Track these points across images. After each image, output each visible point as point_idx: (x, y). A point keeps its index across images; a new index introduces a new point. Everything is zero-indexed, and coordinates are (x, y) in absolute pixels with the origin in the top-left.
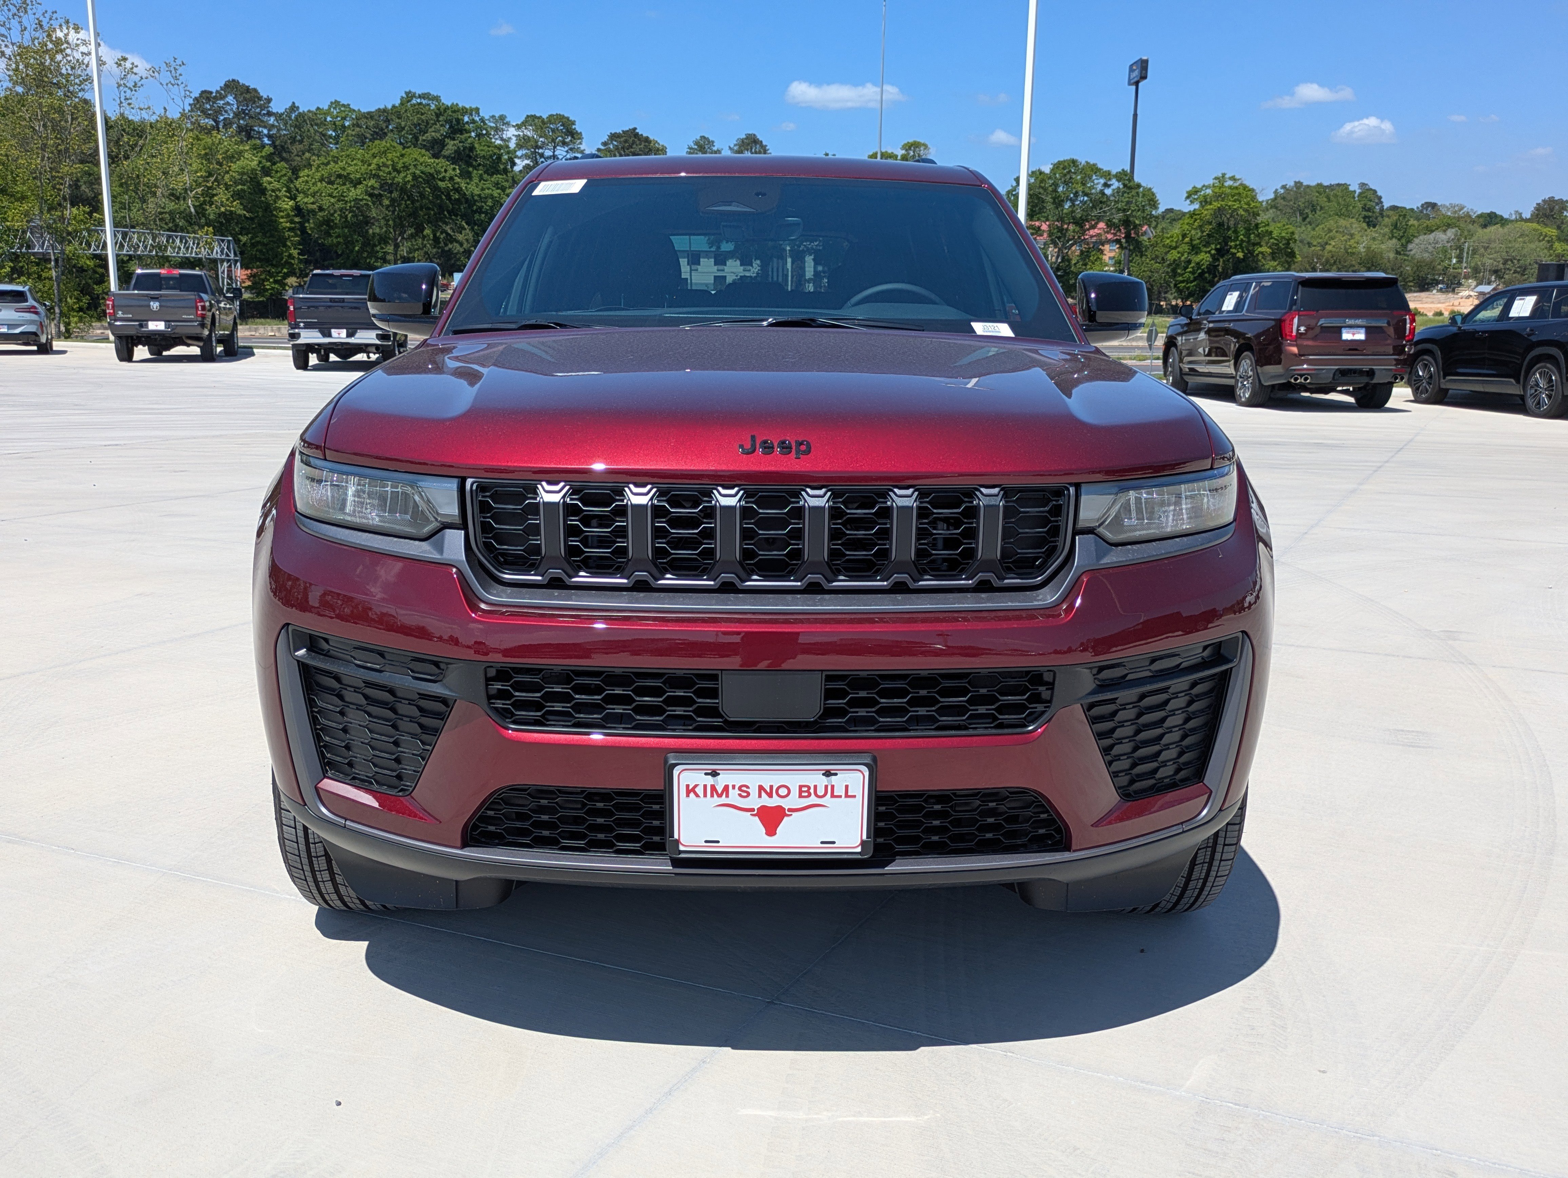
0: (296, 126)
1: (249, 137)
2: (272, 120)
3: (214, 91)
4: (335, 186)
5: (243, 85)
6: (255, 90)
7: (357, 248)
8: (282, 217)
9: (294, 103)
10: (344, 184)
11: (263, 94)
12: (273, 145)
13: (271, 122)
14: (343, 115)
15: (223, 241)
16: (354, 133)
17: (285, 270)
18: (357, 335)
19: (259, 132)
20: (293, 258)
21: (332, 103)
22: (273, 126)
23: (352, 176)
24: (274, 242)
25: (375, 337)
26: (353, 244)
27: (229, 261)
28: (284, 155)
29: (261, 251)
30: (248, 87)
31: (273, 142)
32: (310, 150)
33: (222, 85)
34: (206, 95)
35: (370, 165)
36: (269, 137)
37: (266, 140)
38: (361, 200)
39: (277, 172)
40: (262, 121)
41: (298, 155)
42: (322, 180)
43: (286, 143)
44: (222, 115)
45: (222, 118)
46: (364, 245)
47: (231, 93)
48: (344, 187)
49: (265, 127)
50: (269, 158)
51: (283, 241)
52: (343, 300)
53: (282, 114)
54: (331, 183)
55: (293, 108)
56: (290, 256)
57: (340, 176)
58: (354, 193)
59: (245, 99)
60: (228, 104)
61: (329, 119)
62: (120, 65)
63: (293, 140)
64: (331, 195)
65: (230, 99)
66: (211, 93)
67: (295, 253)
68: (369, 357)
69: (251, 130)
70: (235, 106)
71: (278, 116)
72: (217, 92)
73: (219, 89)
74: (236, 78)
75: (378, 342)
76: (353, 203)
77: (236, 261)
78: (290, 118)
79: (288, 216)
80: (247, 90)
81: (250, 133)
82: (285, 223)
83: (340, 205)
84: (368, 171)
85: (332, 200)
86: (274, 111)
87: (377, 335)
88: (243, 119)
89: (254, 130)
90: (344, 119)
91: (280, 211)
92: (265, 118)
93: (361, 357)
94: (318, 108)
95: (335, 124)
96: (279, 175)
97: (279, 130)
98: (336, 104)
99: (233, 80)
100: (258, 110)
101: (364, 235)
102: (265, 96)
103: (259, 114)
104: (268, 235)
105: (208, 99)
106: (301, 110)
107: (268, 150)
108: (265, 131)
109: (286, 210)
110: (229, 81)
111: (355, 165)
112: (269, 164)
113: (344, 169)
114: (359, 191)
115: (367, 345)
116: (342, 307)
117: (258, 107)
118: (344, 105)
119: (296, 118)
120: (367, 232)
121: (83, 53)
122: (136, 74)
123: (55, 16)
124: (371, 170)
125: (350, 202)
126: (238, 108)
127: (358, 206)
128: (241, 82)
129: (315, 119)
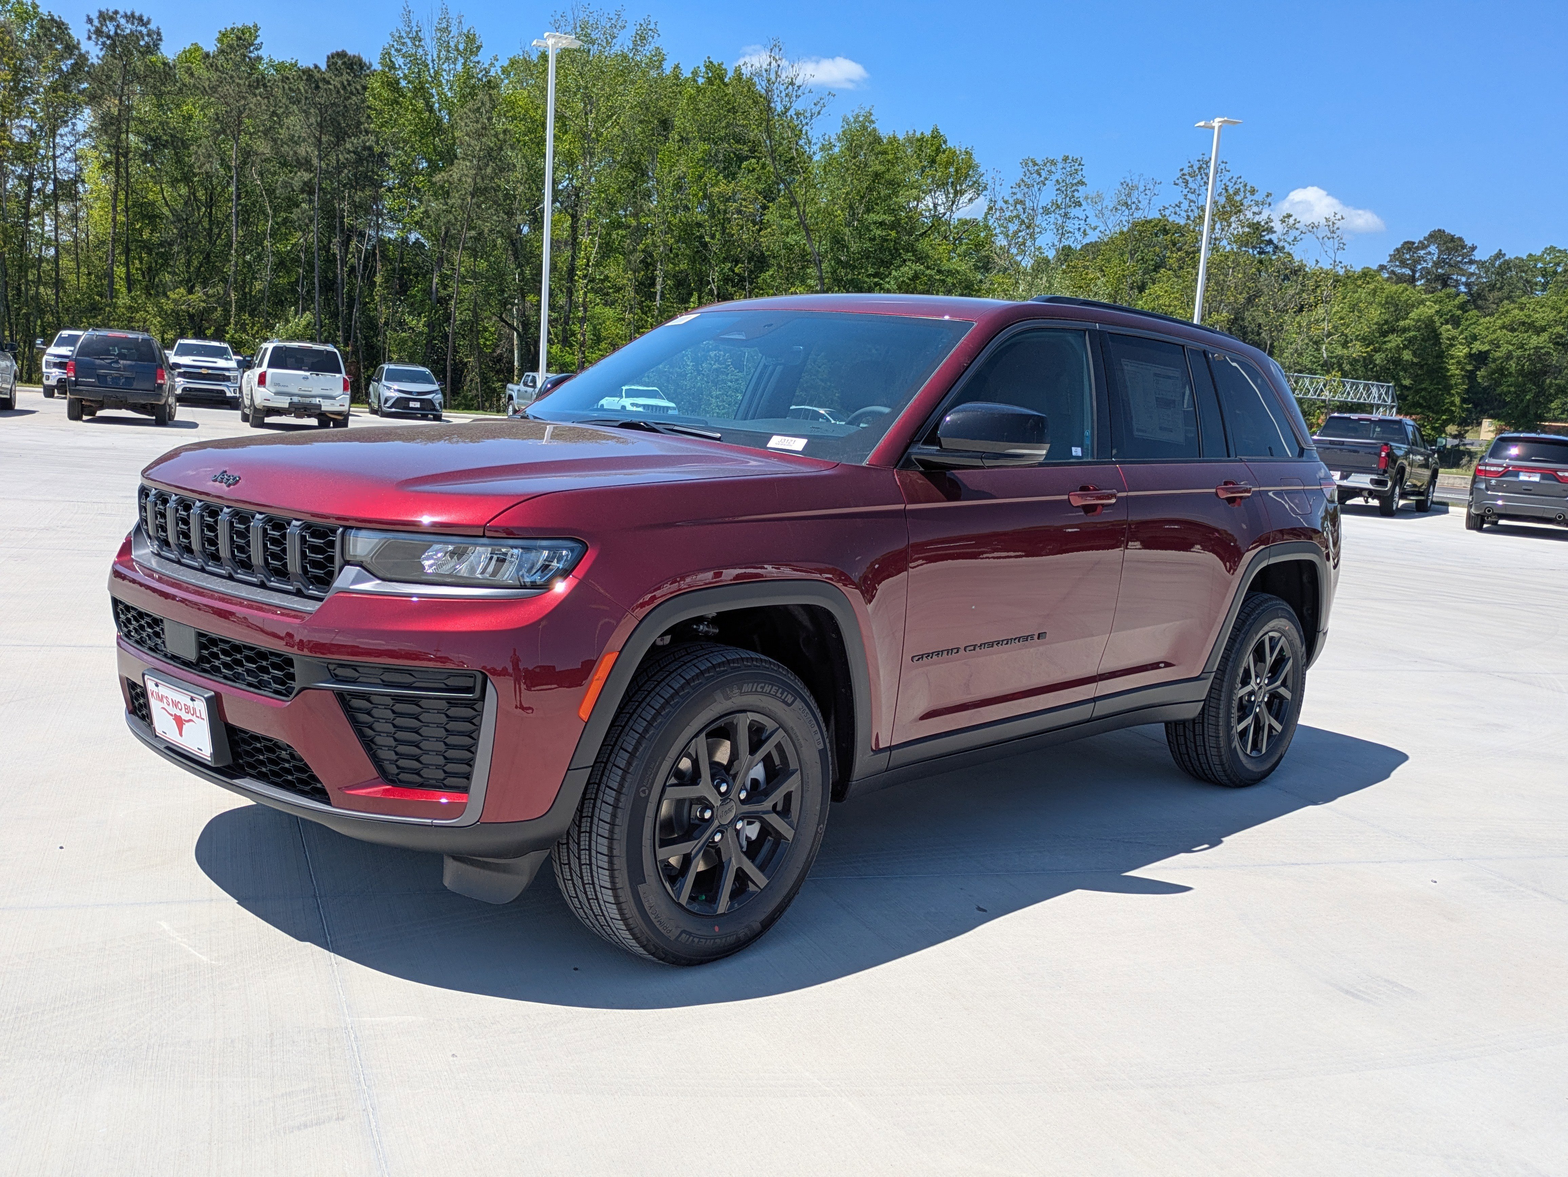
0: (1498, 274)
1: (1445, 285)
2: (1473, 268)
3: (1417, 241)
4: (1516, 334)
5: (1449, 234)
6: (1460, 239)
7: (1528, 397)
8: (1453, 364)
9: (1500, 250)
10: (1526, 332)
11: (1469, 243)
12: (1469, 293)
13: (1472, 270)
14: (1557, 260)
15: (1382, 386)
16: (1563, 279)
17: (1444, 417)
18: (1350, 479)
19: (1457, 281)
20: (1455, 406)
21: (1546, 249)
22: (1472, 274)
23: (1536, 324)
24: (1440, 390)
25: (1368, 481)
26: (1525, 392)
27: (1386, 406)
28: (1480, 302)
29: (1424, 398)
30: (1453, 237)
31: (1470, 290)
32: (1509, 298)
33: (1427, 235)
34: (1409, 246)
35: (1560, 312)
36: (1467, 285)
37: (1463, 288)
38: (1542, 348)
39: (1467, 320)
40: (1461, 269)
41: (1493, 303)
42: (1503, 327)
43: (1483, 290)
44: (1420, 264)
45: (1419, 267)
46: (1537, 395)
47: (1434, 243)
48: (1526, 335)
49: (1463, 275)
50: (1463, 307)
51: (1448, 389)
52: (1343, 443)
53: (1486, 262)
54: (1513, 330)
55: (1500, 255)
56: (1453, 403)
57: (1524, 323)
58: (1535, 341)
59: (1447, 249)
60: (1429, 253)
61: (1540, 265)
62: (1284, 222)
63: (1492, 287)
64: (1509, 343)
65: (1433, 248)
66: (1414, 243)
67: (1457, 400)
68: (1367, 501)
69: (1448, 278)
70: (1436, 256)
71: (1481, 264)
72: (1420, 242)
73: (1422, 239)
74: (1442, 228)
75: (1371, 487)
76: (1532, 351)
77: (1393, 407)
78: (1493, 266)
79: (1459, 363)
80: (1452, 239)
81: (1446, 282)
82: (1453, 369)
83: (1519, 353)
84: (1557, 318)
85: (1511, 348)
86: (1477, 259)
87: (1372, 480)
88: (1442, 267)
89: (1452, 279)
90: (1558, 264)
91: (1452, 358)
92: (1466, 267)
93: (1359, 501)
94: (1530, 255)
95: (1545, 270)
96: (1468, 323)
97: (1480, 277)
98: (1552, 249)
99: (1439, 230)
100: (1459, 259)
101: (1540, 386)
102: (1470, 245)
103: (1461, 262)
104: (1435, 381)
105: (1409, 249)
106: (1507, 258)
107: (1463, 298)
108: (1464, 279)
109: (1458, 357)
110: (1434, 231)
111: (1544, 312)
112: (1459, 312)
113: (1529, 316)
114: (1541, 339)
115: (1362, 489)
116: (1341, 450)
117: (1459, 255)
118: (1560, 251)
119: (1500, 266)
120: (1544, 381)
121: (1254, 213)
122: (1297, 229)
123: (1239, 181)
124: (1561, 318)
125: (1530, 349)
126: (1439, 257)
127: (1539, 355)
128: (1447, 231)
129: (1521, 265)
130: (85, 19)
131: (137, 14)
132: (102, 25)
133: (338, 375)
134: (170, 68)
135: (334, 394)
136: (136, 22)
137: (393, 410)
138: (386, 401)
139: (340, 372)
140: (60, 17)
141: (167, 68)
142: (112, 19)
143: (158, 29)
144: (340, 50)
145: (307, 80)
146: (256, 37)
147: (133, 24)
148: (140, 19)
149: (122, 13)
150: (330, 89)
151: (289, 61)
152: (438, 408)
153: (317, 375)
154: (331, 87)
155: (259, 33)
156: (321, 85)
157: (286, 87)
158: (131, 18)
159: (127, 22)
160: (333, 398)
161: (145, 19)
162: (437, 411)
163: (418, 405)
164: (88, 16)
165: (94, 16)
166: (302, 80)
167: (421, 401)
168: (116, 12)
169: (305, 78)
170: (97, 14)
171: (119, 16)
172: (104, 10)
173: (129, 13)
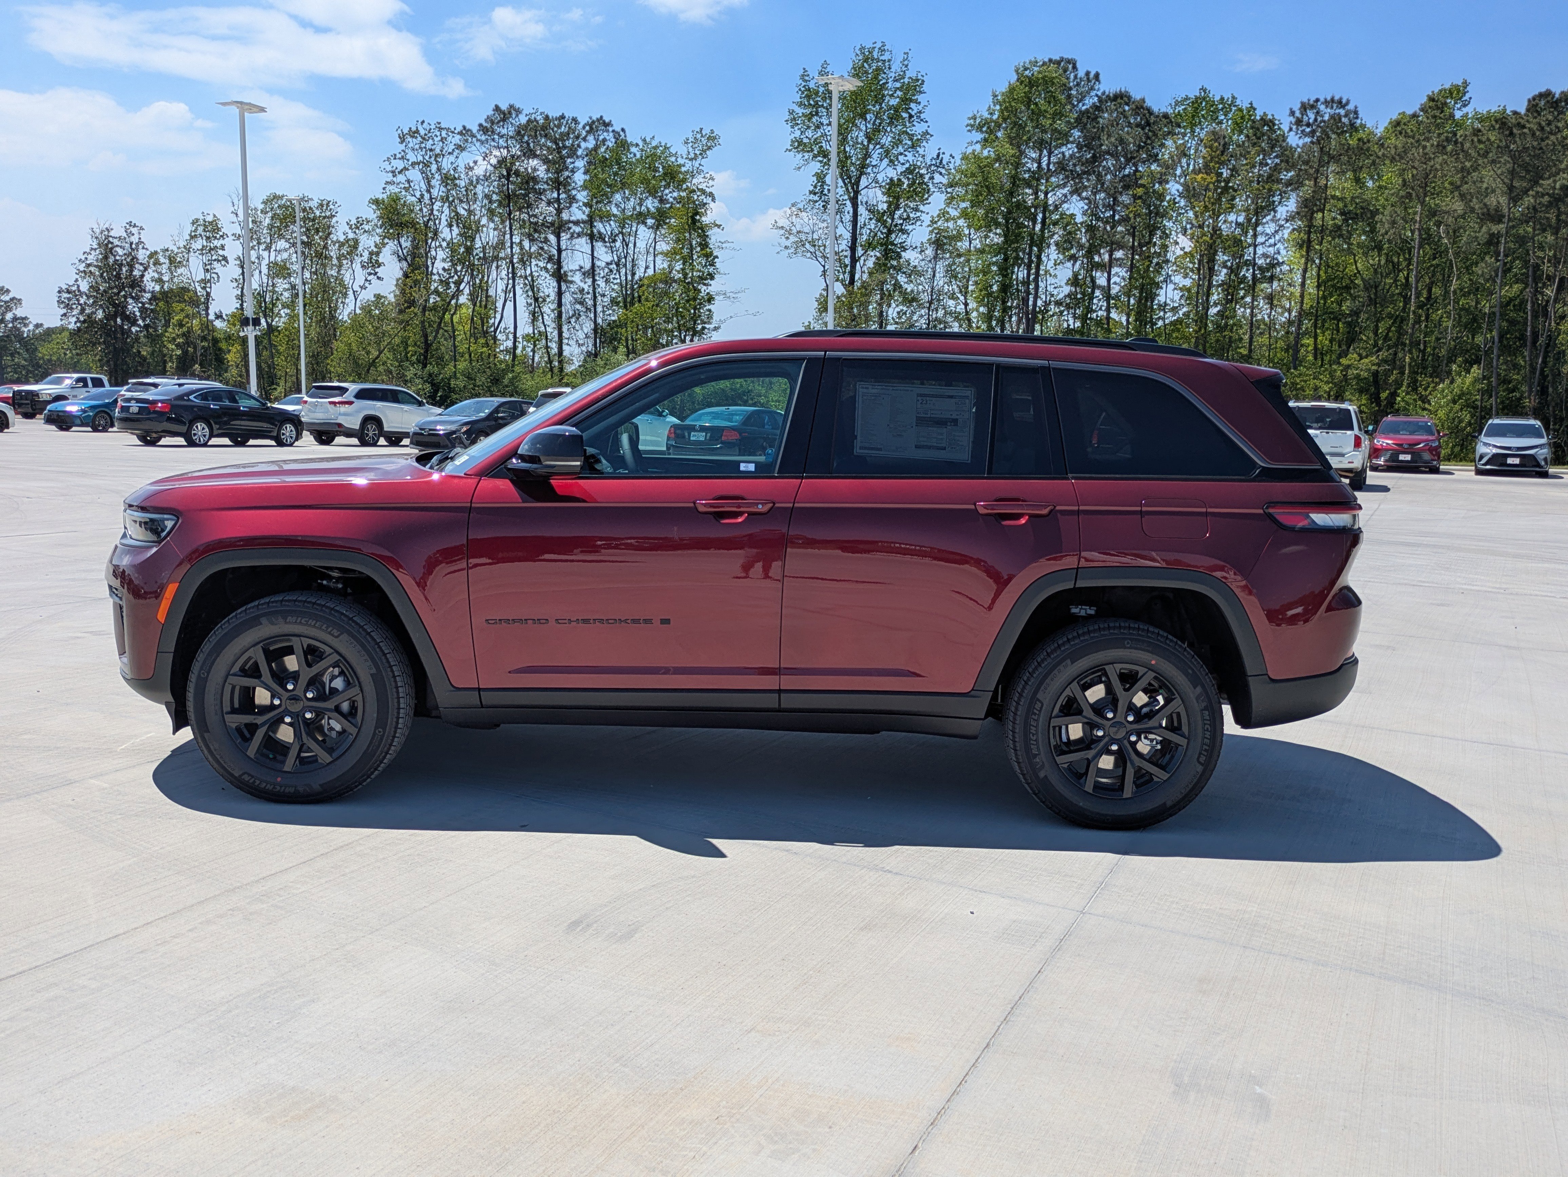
130: (1288, 112)
131: (1336, 98)
132: (1303, 115)
133: (1349, 432)
134: (1364, 143)
135: (1345, 451)
136: (1335, 106)
137: (1488, 467)
138: (1481, 457)
139: (1352, 428)
140: (1273, 115)
141: (1361, 143)
142: (1312, 107)
143: (1356, 107)
144: (1543, 90)
145: (1500, 128)
146: (1465, 94)
147: (1332, 108)
148: (1340, 102)
149: (1322, 100)
150: (1525, 133)
151: (1497, 109)
152: (1543, 463)
153: (1328, 433)
154: (1526, 130)
155: (1468, 88)
156: (1515, 131)
157: (1476, 139)
158: (1329, 103)
159: (1327, 107)
160: (1343, 455)
161: (1344, 101)
162: (1541, 467)
163: (1517, 461)
164: (1291, 109)
165: (1297, 108)
166: (1494, 129)
167: (1522, 457)
168: (1317, 100)
169: (1497, 126)
170: (1299, 105)
171: (1319, 103)
172: (1305, 100)
173: (1329, 99)
